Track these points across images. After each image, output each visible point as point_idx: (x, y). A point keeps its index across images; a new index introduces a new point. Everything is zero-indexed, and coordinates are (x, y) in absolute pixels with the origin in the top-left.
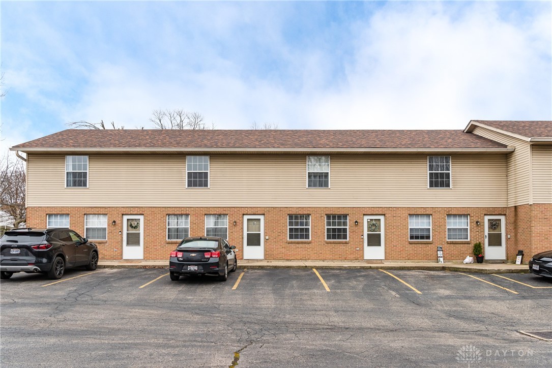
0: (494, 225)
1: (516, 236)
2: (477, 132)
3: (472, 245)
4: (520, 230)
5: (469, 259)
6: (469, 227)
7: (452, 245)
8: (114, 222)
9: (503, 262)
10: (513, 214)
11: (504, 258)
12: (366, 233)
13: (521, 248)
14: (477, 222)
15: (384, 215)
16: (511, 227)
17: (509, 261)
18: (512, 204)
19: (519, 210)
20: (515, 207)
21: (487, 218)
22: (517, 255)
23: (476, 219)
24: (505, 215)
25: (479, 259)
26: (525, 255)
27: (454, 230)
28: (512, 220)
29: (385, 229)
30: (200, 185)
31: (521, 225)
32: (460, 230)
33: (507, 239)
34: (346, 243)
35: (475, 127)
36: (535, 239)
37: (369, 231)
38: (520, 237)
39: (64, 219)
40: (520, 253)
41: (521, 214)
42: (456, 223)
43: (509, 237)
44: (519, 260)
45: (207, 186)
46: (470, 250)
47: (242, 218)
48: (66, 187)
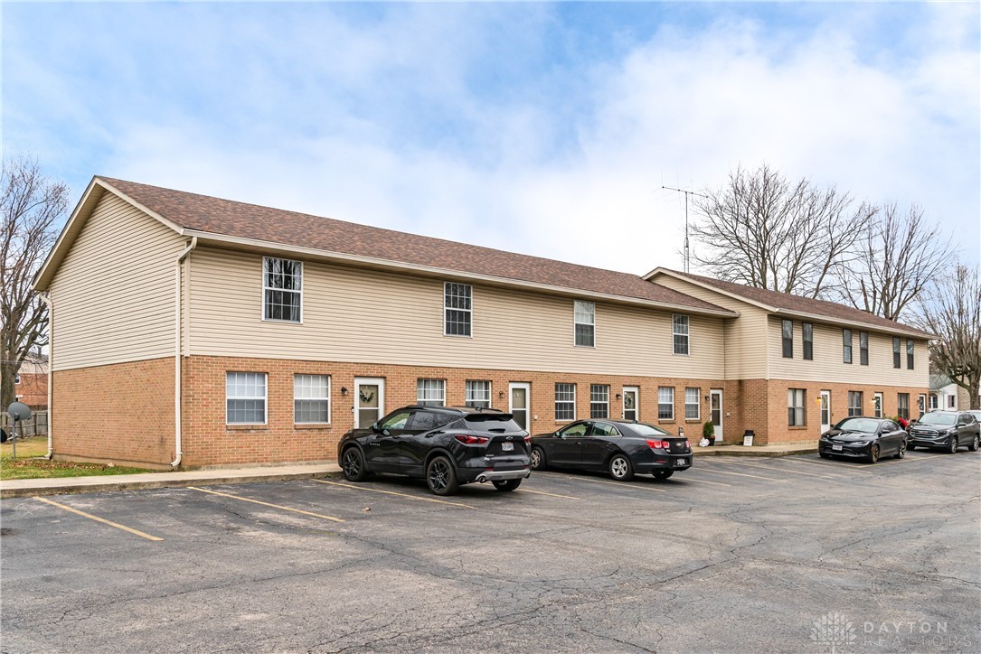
0: (715, 399)
1: (740, 413)
3: (702, 426)
4: (748, 407)
5: (705, 442)
6: (698, 403)
7: (690, 425)
8: (344, 389)
9: (722, 444)
10: (735, 388)
11: (721, 439)
12: (624, 410)
13: (749, 427)
14: (705, 398)
15: (638, 386)
16: (733, 404)
17: (729, 442)
18: (734, 376)
19: (746, 385)
20: (740, 382)
21: (711, 392)
22: (744, 436)
23: (704, 394)
24: (722, 389)
25: (712, 442)
26: (757, 435)
27: (689, 406)
28: (735, 395)
29: (639, 406)
30: (461, 333)
31: (750, 402)
32: (692, 406)
33: (726, 417)
35: (660, 274)
36: (770, 417)
37: (626, 407)
38: (748, 415)
39: (256, 383)
40: (749, 433)
41: (749, 389)
42: (690, 399)
43: (728, 414)
44: (748, 441)
45: (469, 334)
46: (701, 432)
47: (508, 386)
48: (263, 319)
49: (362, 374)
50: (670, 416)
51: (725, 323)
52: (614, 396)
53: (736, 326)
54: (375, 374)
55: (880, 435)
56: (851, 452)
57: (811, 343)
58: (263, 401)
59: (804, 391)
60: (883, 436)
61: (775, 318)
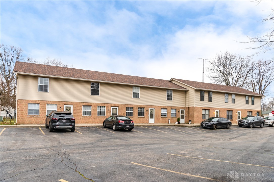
0: (182, 112)
1: (188, 116)
2: (173, 82)
3: (177, 118)
4: (190, 114)
5: (177, 123)
6: (176, 113)
7: (172, 118)
8: (60, 108)
9: (184, 123)
10: (187, 109)
11: (184, 122)
12: (149, 114)
13: (190, 119)
14: (178, 111)
15: (155, 108)
16: (187, 113)
17: (186, 123)
18: (187, 106)
19: (190, 108)
20: (189, 107)
21: (181, 110)
23: (178, 110)
24: (185, 109)
25: (179, 123)
26: (192, 121)
27: (173, 113)
28: (187, 111)
29: (155, 113)
30: (96, 94)
32: (174, 113)
33: (185, 117)
34: (144, 117)
35: (172, 80)
36: (195, 117)
37: (150, 113)
38: (190, 116)
39: (36, 106)
40: (190, 121)
41: (191, 109)
42: (173, 111)
43: (186, 116)
44: (190, 123)
45: (99, 95)
46: (177, 120)
47: (111, 108)
48: (38, 91)
49: (66, 104)
50: (166, 116)
51: (186, 92)
52: (146, 110)
53: (188, 93)
54: (70, 104)
55: (218, 122)
56: (207, 126)
57: (212, 97)
58: (38, 110)
59: (209, 110)
60: (219, 122)
61: (196, 90)
